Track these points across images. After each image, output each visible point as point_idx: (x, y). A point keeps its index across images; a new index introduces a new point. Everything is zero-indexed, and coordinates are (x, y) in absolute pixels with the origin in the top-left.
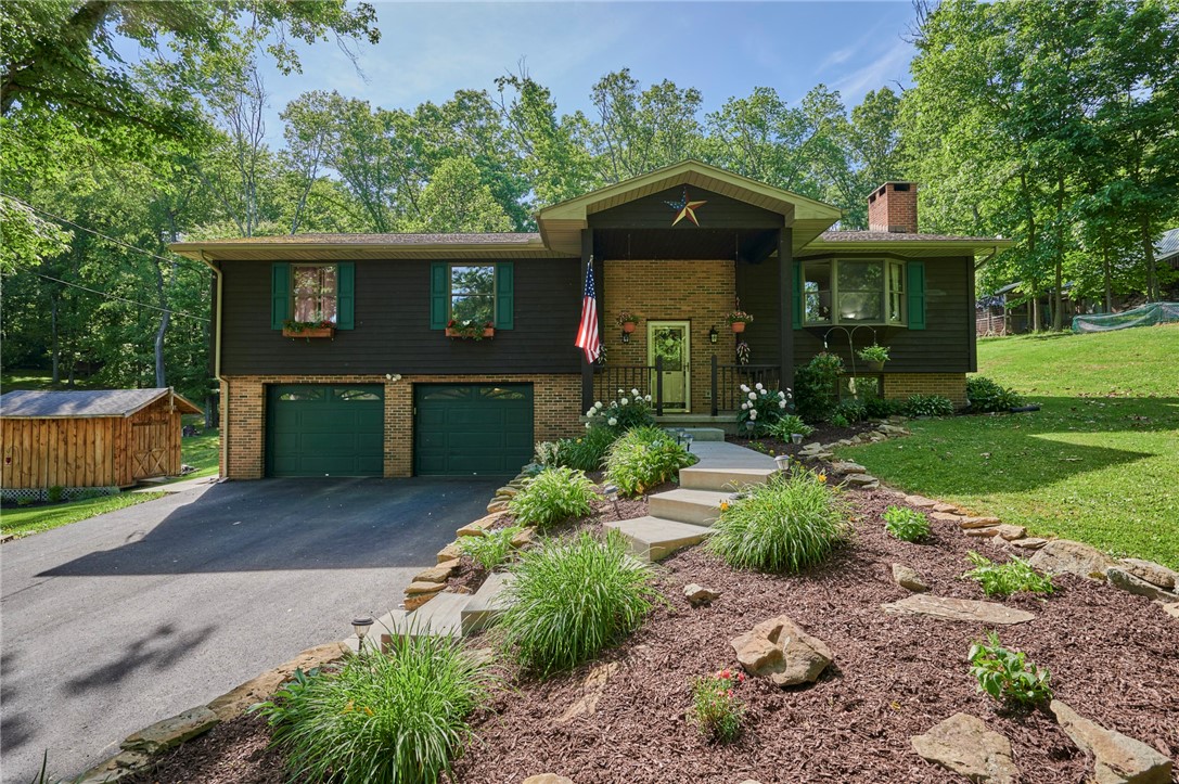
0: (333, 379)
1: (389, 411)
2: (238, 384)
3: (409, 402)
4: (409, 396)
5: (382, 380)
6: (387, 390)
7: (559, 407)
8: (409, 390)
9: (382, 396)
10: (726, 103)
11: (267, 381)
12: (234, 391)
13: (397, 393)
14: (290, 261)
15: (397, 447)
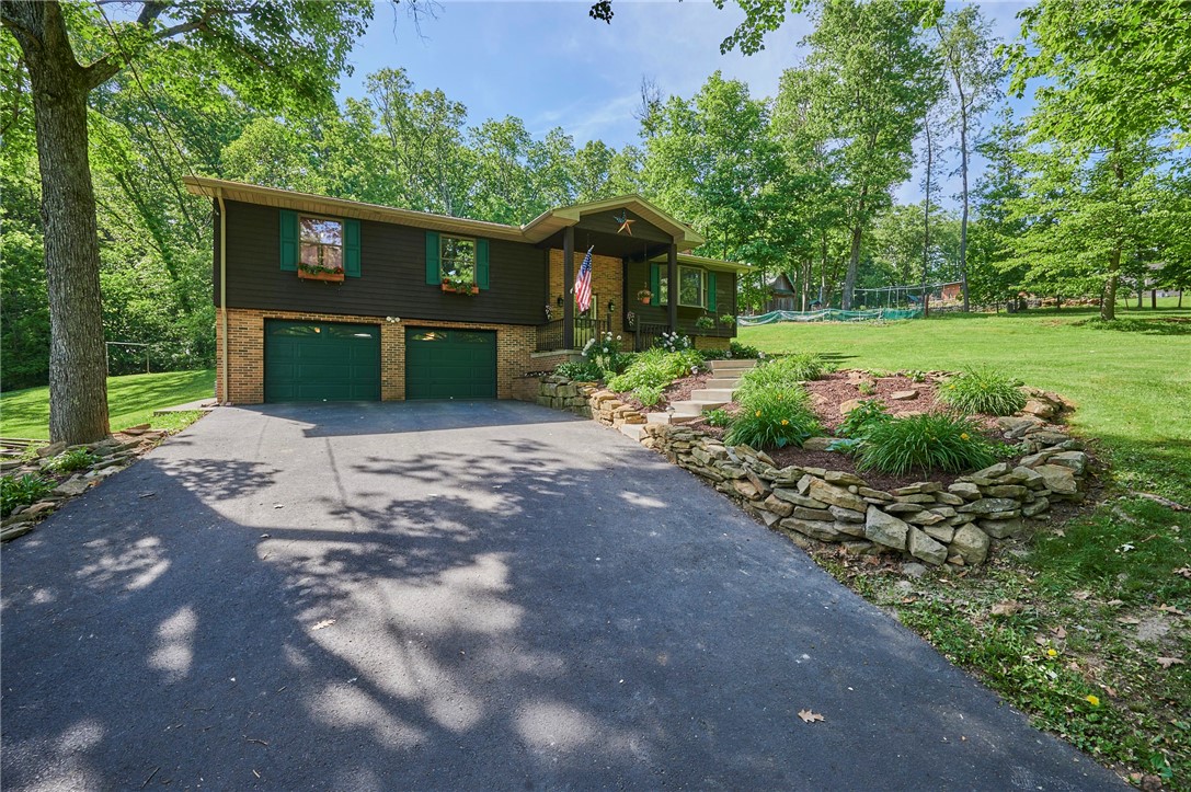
0: (335, 318)
1: (385, 347)
2: (237, 317)
3: (403, 341)
4: (403, 336)
5: (379, 321)
6: (383, 330)
7: (516, 349)
8: (403, 331)
9: (378, 336)
10: (486, 122)
11: (269, 315)
12: (232, 323)
13: (393, 331)
14: (300, 211)
15: (393, 373)
